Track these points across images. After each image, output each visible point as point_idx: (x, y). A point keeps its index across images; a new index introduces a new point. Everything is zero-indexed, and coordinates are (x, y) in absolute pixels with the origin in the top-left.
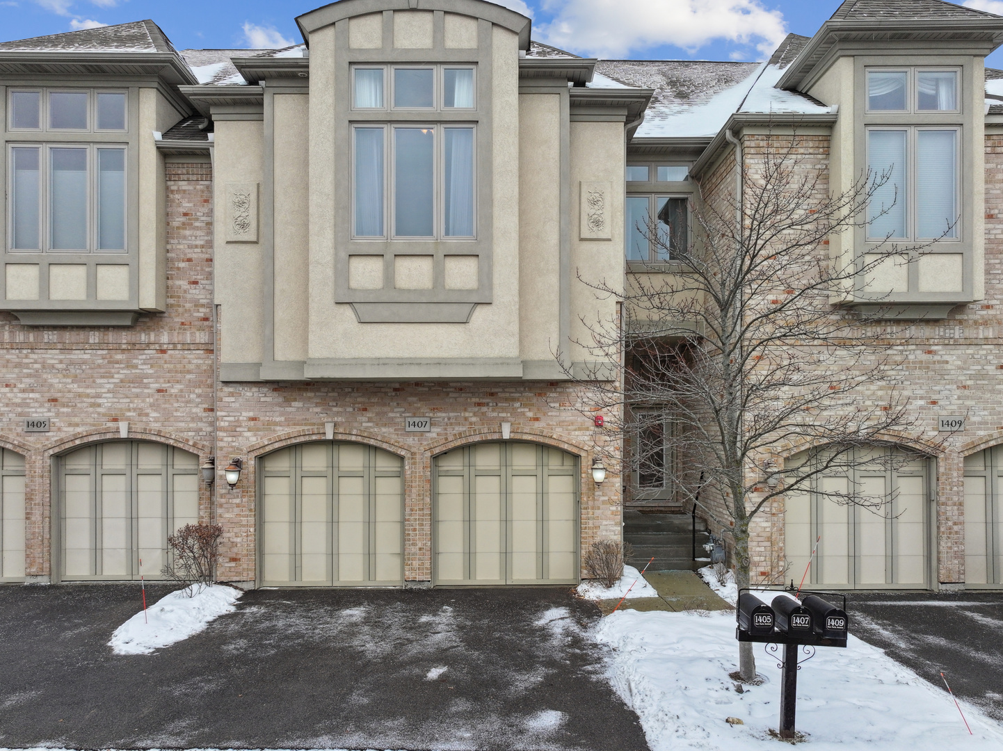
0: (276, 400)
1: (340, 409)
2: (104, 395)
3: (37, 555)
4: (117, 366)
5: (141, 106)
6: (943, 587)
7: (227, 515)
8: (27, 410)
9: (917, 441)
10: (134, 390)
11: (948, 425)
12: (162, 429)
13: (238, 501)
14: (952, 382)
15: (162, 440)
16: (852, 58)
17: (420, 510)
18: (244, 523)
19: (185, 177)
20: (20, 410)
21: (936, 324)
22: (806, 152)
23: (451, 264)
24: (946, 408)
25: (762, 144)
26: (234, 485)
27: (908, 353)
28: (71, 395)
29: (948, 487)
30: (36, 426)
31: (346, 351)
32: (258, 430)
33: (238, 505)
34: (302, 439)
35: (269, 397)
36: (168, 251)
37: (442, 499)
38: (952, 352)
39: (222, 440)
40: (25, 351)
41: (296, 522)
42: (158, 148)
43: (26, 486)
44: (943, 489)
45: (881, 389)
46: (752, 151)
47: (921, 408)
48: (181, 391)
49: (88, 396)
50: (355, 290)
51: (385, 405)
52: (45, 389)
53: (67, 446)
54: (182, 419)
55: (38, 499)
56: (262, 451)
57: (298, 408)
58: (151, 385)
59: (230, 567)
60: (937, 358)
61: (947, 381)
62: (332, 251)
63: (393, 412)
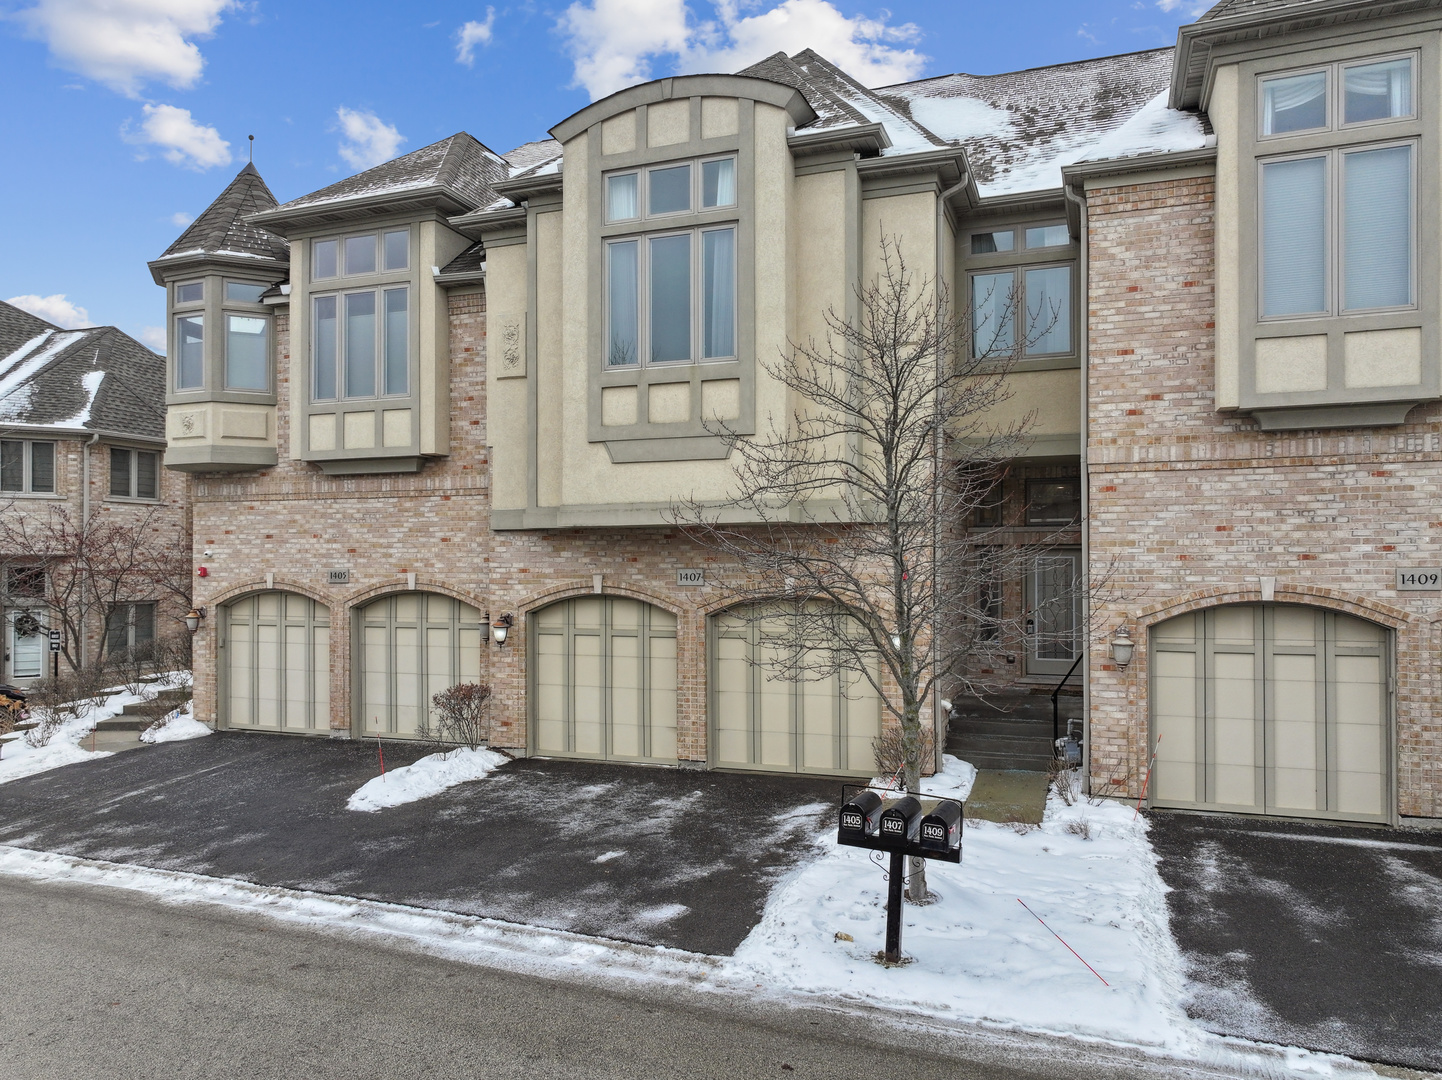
0: (545, 549)
1: (610, 560)
2: (395, 545)
3: (339, 709)
4: (406, 514)
5: (422, 241)
6: (1407, 822)
7: (499, 675)
8: (330, 561)
9: (1359, 603)
10: (421, 539)
11: (1413, 581)
12: (446, 580)
13: (509, 660)
14: (1419, 517)
15: (446, 592)
16: (1236, 66)
17: (693, 677)
18: (515, 684)
19: (466, 310)
20: (325, 561)
21: (1391, 432)
22: (1177, 203)
23: (710, 391)
24: (1410, 556)
25: (1111, 199)
26: (503, 642)
27: (1343, 476)
28: (367, 545)
29: (1413, 674)
30: (338, 577)
31: (599, 496)
32: (529, 582)
33: (510, 665)
34: (571, 593)
35: (538, 546)
36: (451, 391)
37: (723, 666)
38: (1420, 473)
39: (494, 594)
40: (329, 502)
41: (570, 686)
42: (437, 283)
43: (331, 638)
44: (1406, 676)
45: (1298, 528)
46: (1099, 210)
47: (1366, 556)
48: (463, 539)
49: (381, 546)
50: (608, 426)
51: (655, 554)
52: (346, 539)
53: (364, 598)
54: (463, 570)
55: (340, 651)
56: (532, 606)
57: (567, 558)
58: (437, 534)
59: (502, 732)
60: (1393, 482)
61: (1412, 516)
62: (585, 384)
63: (664, 562)
